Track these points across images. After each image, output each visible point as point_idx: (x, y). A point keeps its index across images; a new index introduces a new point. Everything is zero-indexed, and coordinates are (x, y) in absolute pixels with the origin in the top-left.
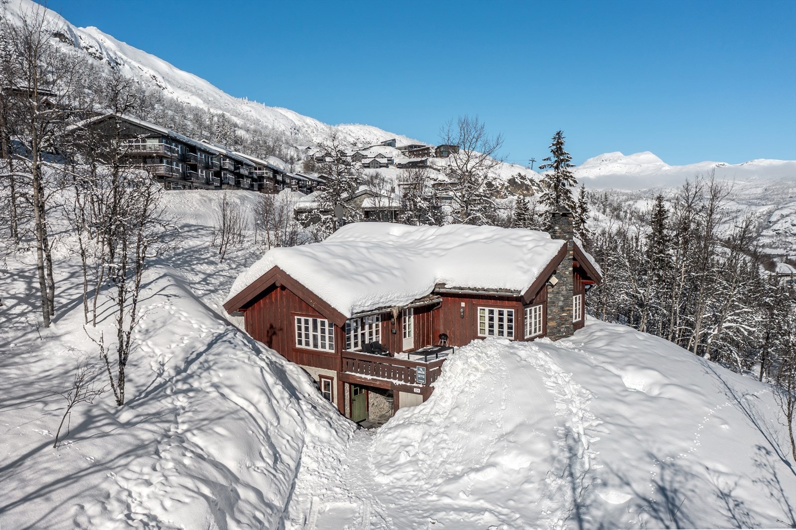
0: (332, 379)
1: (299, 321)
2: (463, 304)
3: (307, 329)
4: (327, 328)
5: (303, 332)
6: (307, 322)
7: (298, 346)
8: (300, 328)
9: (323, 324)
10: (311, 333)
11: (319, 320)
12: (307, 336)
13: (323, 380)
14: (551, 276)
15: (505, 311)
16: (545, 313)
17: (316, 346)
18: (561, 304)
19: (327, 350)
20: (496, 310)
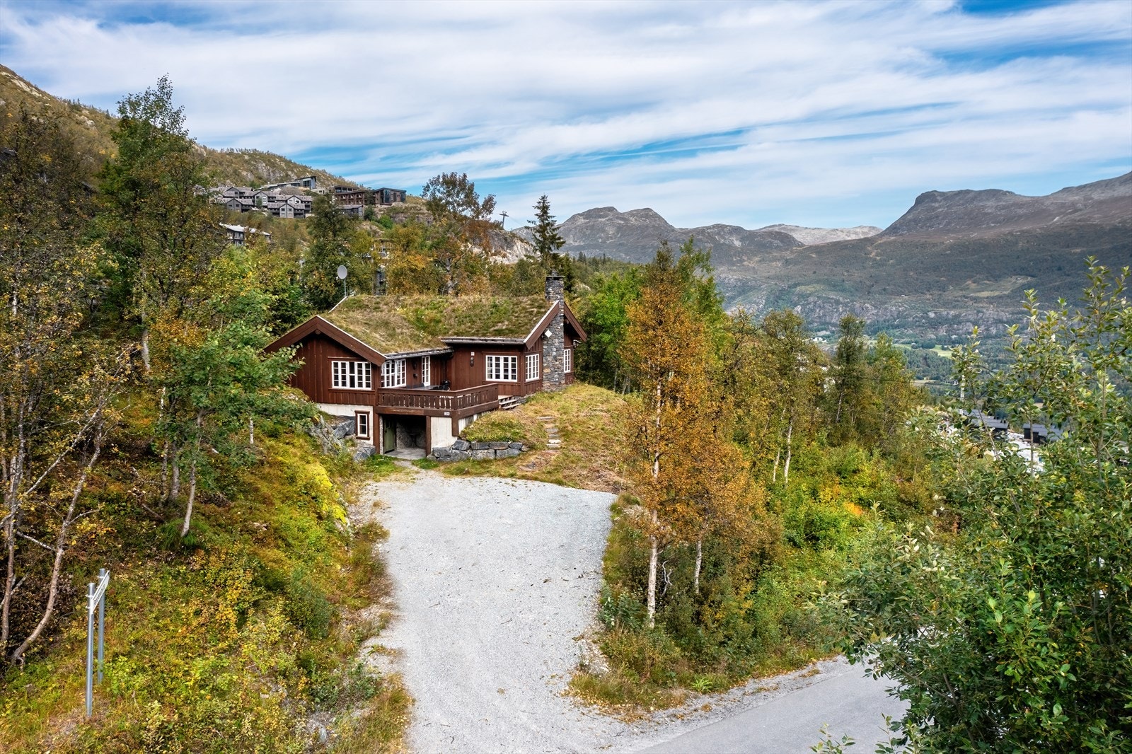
0: (368, 413)
1: (336, 365)
2: (473, 354)
3: (344, 371)
4: (364, 369)
5: (340, 374)
6: (344, 365)
7: (334, 387)
8: (336, 371)
9: (360, 366)
10: (348, 374)
11: (356, 363)
12: (344, 378)
13: (359, 415)
14: (546, 330)
15: (510, 358)
16: (542, 362)
17: (352, 384)
18: (554, 354)
19: (364, 388)
20: (502, 358)
